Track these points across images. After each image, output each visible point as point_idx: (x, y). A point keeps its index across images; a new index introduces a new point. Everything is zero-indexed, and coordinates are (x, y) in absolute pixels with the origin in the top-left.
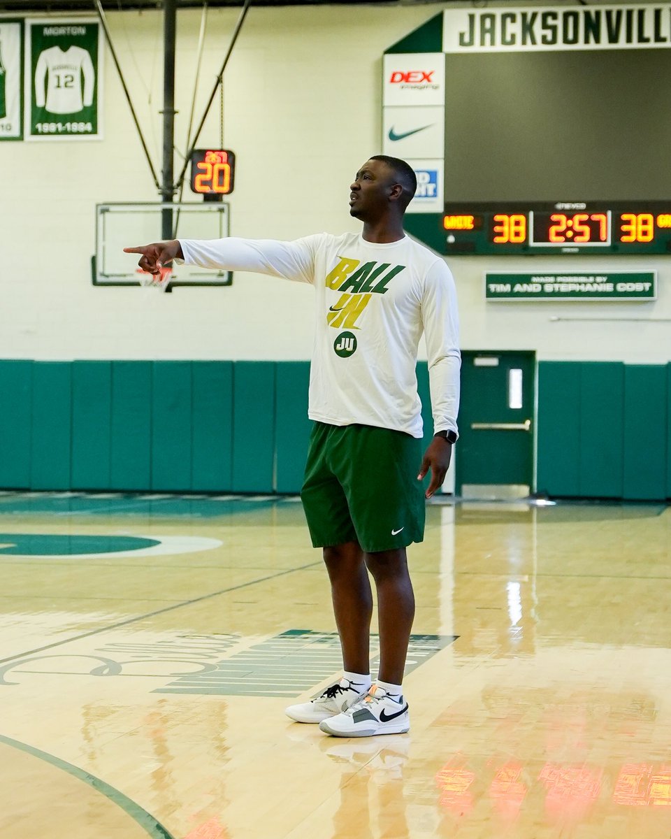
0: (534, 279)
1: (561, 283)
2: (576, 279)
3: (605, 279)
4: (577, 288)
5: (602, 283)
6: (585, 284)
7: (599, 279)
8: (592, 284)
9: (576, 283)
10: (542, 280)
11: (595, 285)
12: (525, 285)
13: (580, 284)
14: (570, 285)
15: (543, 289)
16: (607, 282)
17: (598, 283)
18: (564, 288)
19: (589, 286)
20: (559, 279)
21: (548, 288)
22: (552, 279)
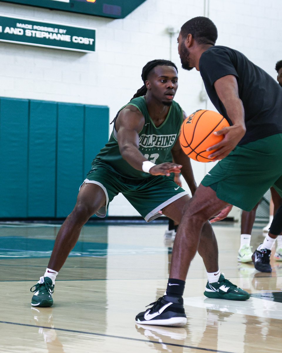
0: (18, 25)
1: (36, 30)
2: (46, 29)
3: (65, 31)
4: (47, 36)
5: (63, 34)
6: (53, 33)
7: (61, 31)
8: (57, 34)
9: (46, 32)
10: (23, 26)
11: (59, 35)
12: (12, 29)
13: (49, 33)
14: (43, 33)
15: (24, 33)
16: (66, 34)
17: (61, 34)
18: (39, 35)
19: (55, 35)
20: (35, 27)
21: (28, 33)
22: (30, 27)
